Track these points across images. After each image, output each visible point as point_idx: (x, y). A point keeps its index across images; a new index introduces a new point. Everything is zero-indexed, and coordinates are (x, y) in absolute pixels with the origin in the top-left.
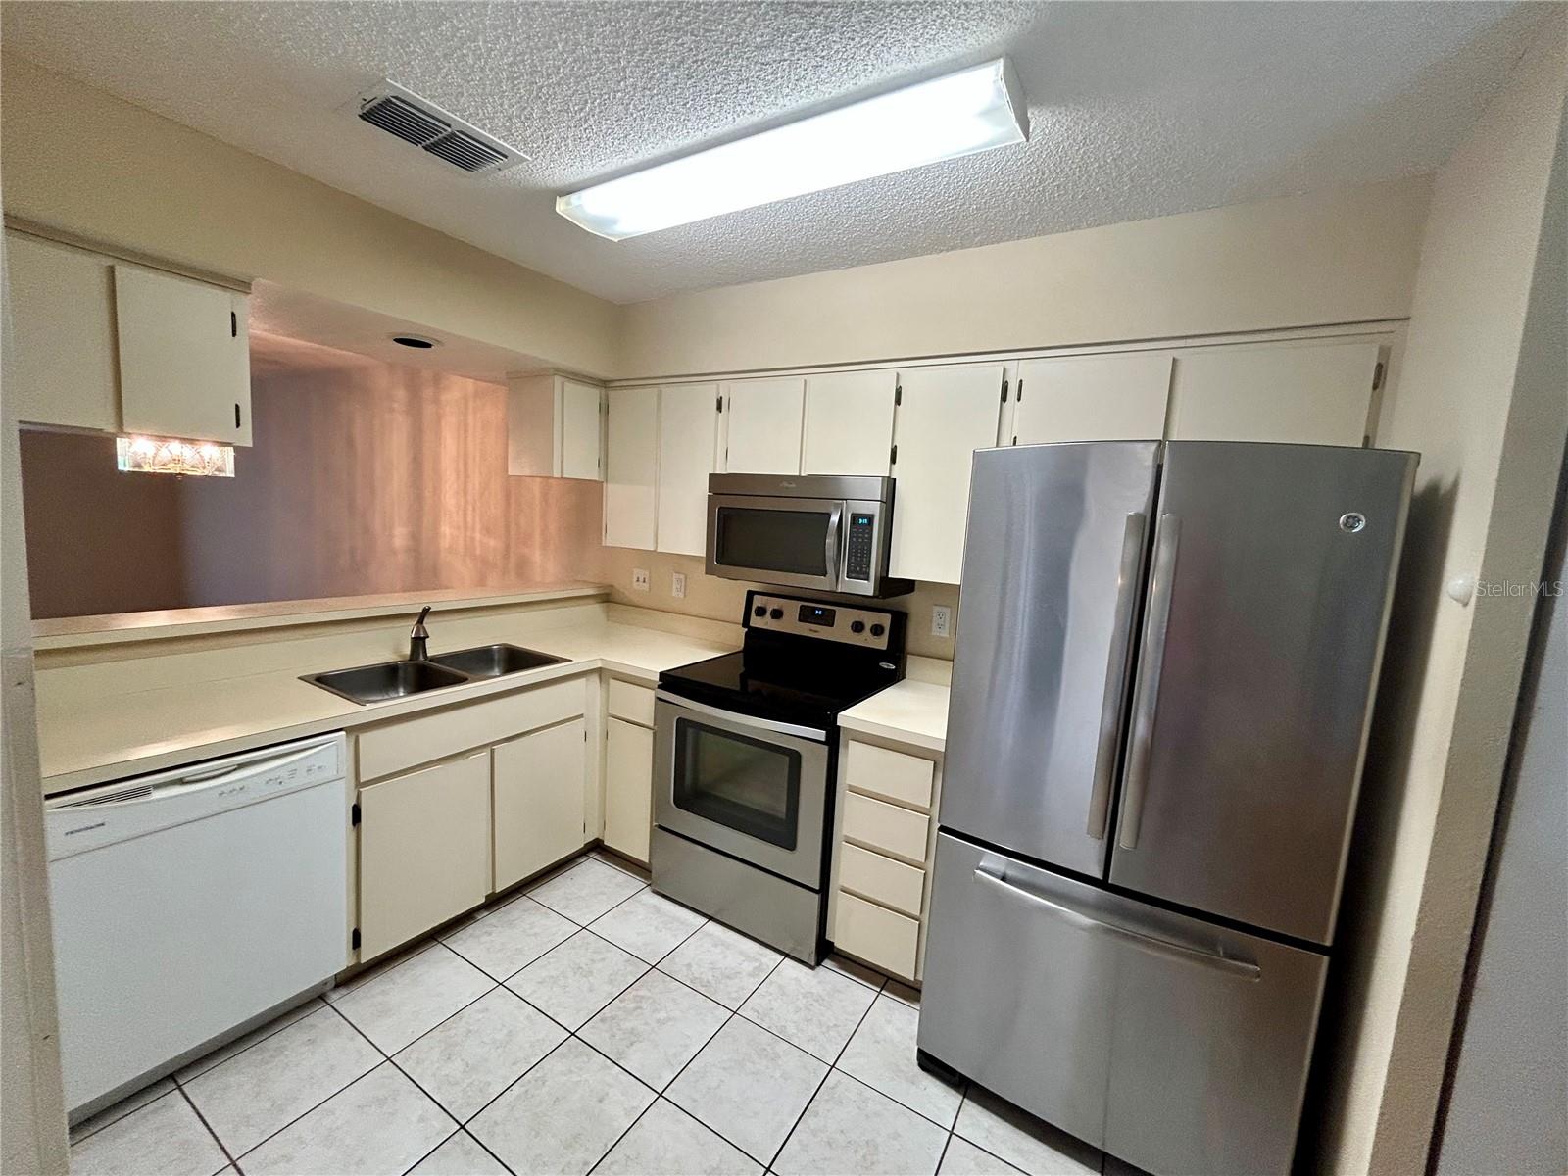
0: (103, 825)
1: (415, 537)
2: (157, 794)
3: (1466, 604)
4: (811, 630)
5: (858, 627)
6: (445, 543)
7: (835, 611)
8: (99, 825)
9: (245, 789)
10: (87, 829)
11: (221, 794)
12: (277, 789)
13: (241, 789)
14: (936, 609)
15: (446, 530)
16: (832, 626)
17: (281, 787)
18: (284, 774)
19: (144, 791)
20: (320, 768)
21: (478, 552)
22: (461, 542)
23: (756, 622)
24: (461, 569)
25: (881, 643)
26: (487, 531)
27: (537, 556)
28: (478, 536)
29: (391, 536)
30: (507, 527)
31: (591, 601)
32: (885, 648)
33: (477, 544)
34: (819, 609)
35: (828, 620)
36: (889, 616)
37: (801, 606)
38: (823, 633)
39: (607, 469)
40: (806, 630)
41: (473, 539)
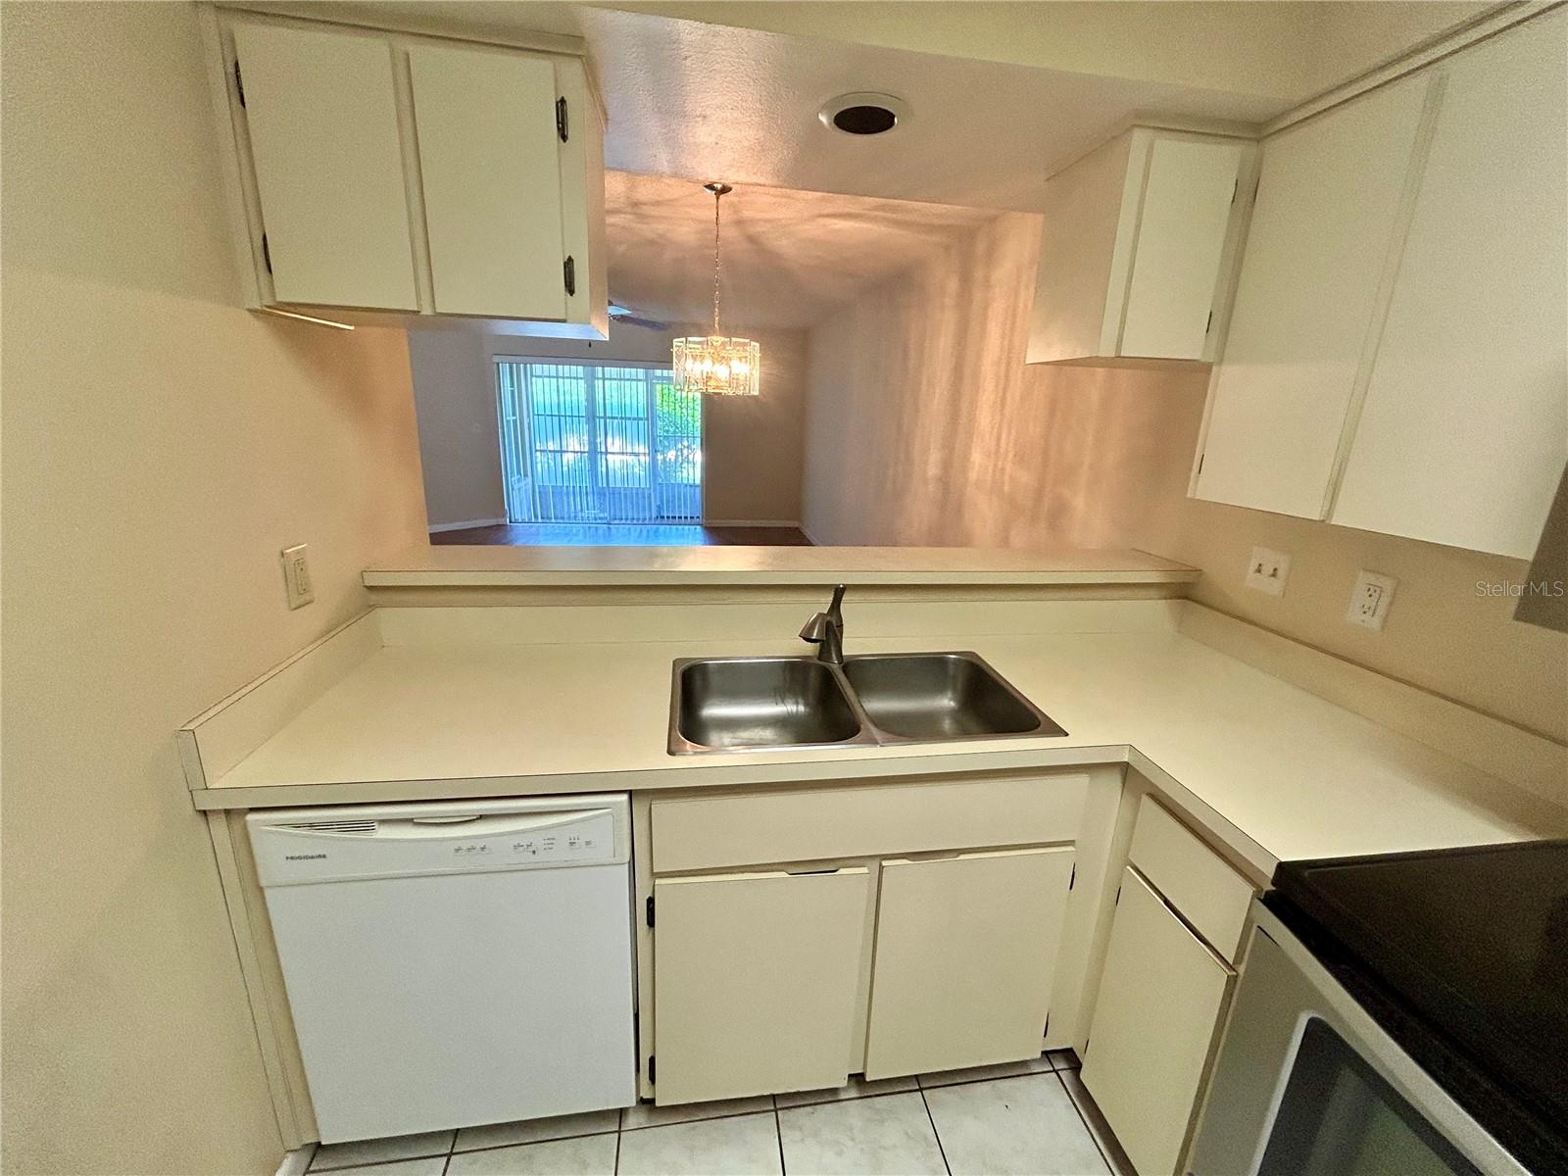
0: (324, 856)
1: (947, 465)
2: (383, 832)
6: (973, 475)
8: (320, 856)
9: (487, 851)
10: (306, 857)
11: (457, 850)
12: (526, 858)
13: (483, 849)
15: (977, 457)
17: (533, 858)
18: (538, 841)
19: (366, 825)
20: (588, 843)
21: (1006, 488)
22: (989, 478)
24: (983, 513)
26: (1021, 459)
27: (1079, 501)
28: (1009, 467)
29: (926, 463)
30: (1045, 453)
31: (1152, 593)
33: (1006, 478)
39: (1226, 334)
41: (1003, 469)
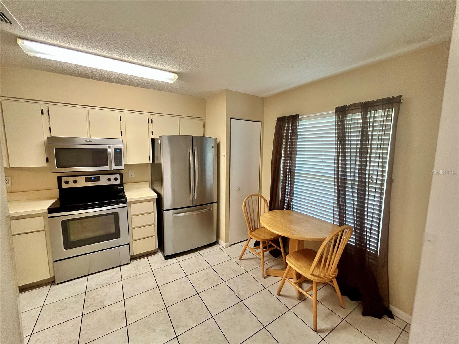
3: (224, 156)
4: (92, 184)
5: (109, 180)
7: (100, 177)
14: (130, 171)
16: (100, 181)
23: (64, 186)
25: (118, 182)
32: (119, 183)
34: (93, 177)
35: (98, 179)
36: (119, 175)
37: (85, 178)
38: (96, 184)
40: (89, 184)
